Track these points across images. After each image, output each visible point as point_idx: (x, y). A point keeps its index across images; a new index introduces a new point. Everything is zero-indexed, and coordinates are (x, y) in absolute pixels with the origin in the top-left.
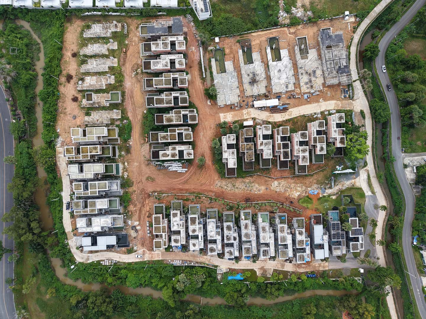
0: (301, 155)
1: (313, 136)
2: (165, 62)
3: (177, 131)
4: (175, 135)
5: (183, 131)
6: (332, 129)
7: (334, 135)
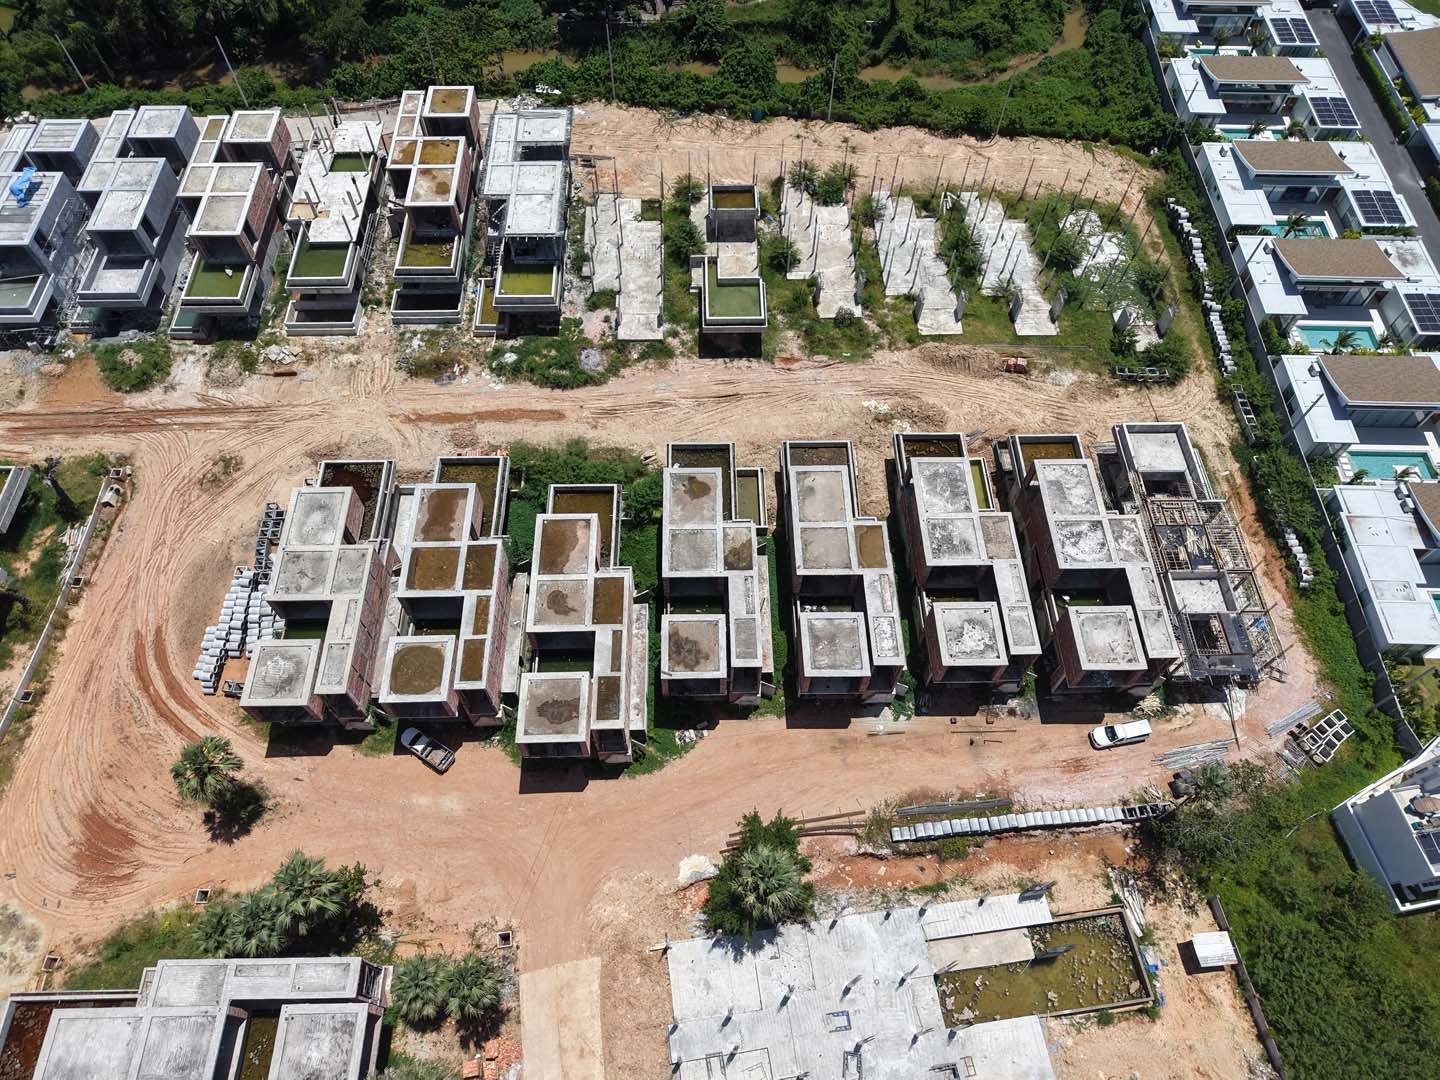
2: (971, 539)
3: (470, 598)
4: (449, 582)
5: (466, 631)
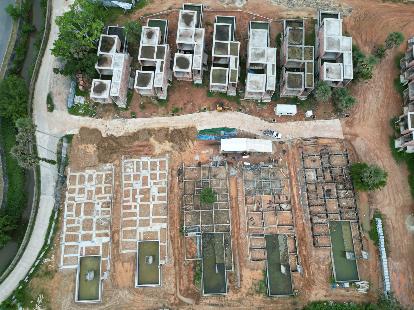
0: (193, 29)
1: (164, 60)
6: (121, 70)
7: (120, 58)
